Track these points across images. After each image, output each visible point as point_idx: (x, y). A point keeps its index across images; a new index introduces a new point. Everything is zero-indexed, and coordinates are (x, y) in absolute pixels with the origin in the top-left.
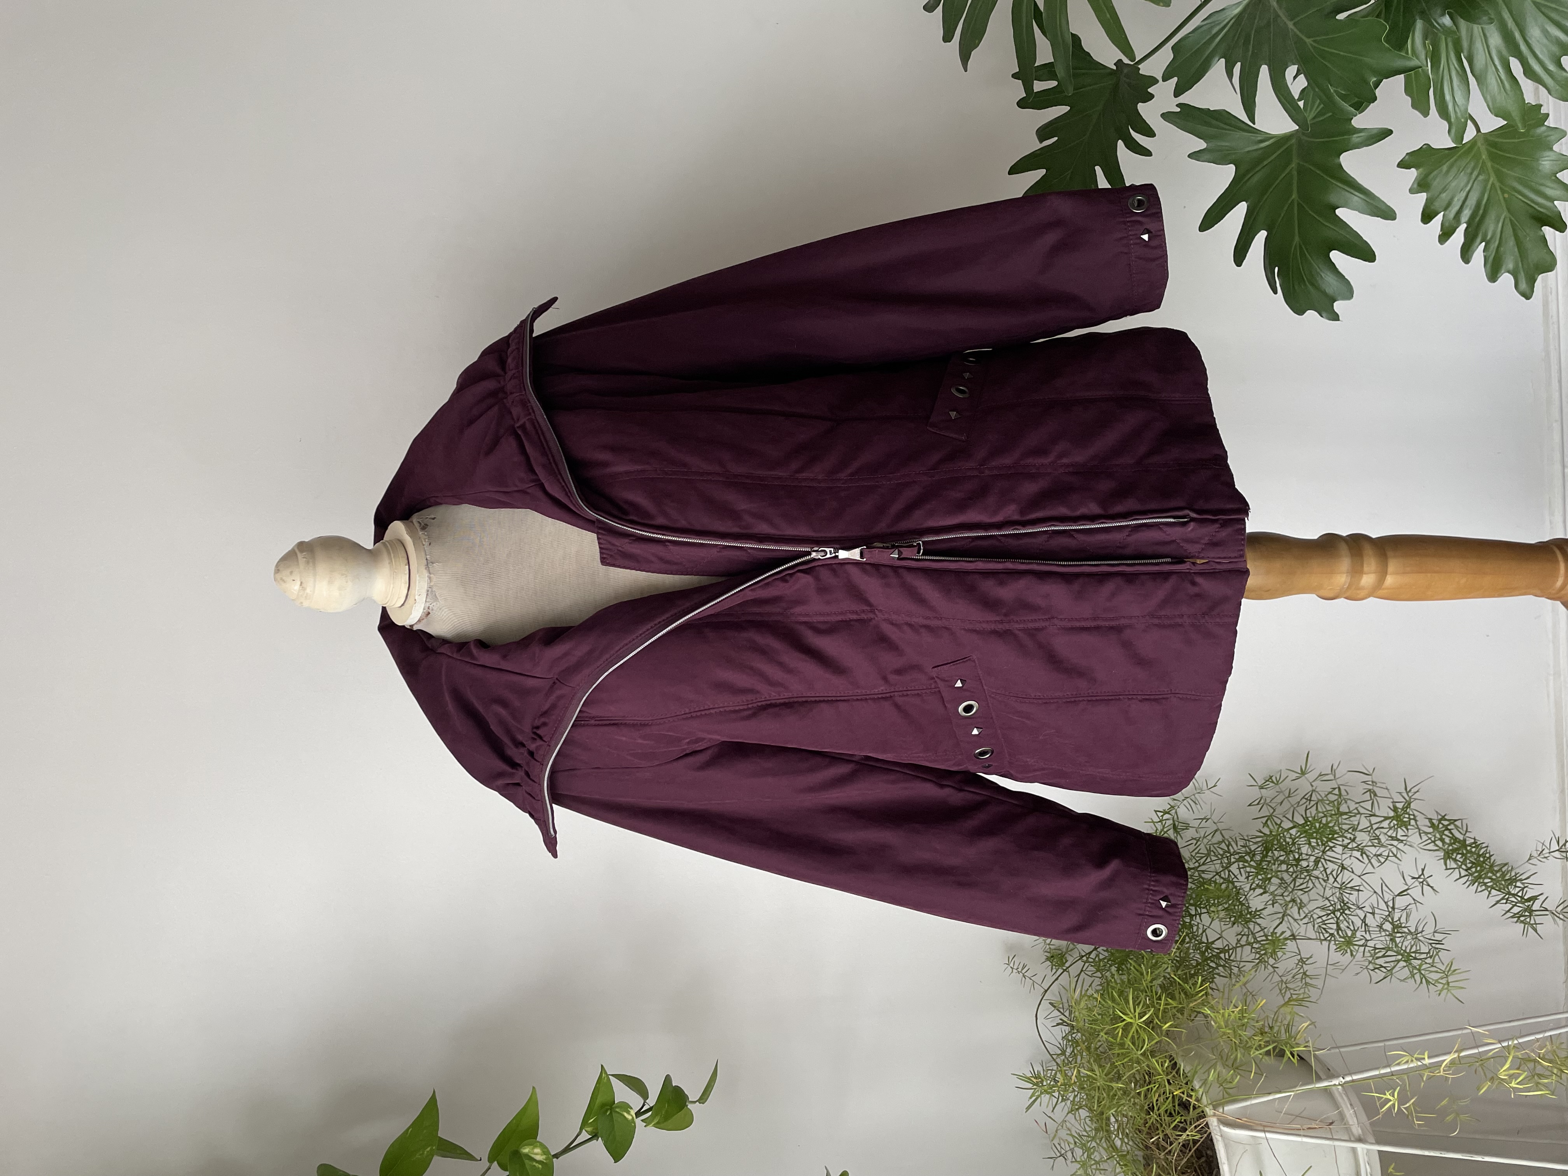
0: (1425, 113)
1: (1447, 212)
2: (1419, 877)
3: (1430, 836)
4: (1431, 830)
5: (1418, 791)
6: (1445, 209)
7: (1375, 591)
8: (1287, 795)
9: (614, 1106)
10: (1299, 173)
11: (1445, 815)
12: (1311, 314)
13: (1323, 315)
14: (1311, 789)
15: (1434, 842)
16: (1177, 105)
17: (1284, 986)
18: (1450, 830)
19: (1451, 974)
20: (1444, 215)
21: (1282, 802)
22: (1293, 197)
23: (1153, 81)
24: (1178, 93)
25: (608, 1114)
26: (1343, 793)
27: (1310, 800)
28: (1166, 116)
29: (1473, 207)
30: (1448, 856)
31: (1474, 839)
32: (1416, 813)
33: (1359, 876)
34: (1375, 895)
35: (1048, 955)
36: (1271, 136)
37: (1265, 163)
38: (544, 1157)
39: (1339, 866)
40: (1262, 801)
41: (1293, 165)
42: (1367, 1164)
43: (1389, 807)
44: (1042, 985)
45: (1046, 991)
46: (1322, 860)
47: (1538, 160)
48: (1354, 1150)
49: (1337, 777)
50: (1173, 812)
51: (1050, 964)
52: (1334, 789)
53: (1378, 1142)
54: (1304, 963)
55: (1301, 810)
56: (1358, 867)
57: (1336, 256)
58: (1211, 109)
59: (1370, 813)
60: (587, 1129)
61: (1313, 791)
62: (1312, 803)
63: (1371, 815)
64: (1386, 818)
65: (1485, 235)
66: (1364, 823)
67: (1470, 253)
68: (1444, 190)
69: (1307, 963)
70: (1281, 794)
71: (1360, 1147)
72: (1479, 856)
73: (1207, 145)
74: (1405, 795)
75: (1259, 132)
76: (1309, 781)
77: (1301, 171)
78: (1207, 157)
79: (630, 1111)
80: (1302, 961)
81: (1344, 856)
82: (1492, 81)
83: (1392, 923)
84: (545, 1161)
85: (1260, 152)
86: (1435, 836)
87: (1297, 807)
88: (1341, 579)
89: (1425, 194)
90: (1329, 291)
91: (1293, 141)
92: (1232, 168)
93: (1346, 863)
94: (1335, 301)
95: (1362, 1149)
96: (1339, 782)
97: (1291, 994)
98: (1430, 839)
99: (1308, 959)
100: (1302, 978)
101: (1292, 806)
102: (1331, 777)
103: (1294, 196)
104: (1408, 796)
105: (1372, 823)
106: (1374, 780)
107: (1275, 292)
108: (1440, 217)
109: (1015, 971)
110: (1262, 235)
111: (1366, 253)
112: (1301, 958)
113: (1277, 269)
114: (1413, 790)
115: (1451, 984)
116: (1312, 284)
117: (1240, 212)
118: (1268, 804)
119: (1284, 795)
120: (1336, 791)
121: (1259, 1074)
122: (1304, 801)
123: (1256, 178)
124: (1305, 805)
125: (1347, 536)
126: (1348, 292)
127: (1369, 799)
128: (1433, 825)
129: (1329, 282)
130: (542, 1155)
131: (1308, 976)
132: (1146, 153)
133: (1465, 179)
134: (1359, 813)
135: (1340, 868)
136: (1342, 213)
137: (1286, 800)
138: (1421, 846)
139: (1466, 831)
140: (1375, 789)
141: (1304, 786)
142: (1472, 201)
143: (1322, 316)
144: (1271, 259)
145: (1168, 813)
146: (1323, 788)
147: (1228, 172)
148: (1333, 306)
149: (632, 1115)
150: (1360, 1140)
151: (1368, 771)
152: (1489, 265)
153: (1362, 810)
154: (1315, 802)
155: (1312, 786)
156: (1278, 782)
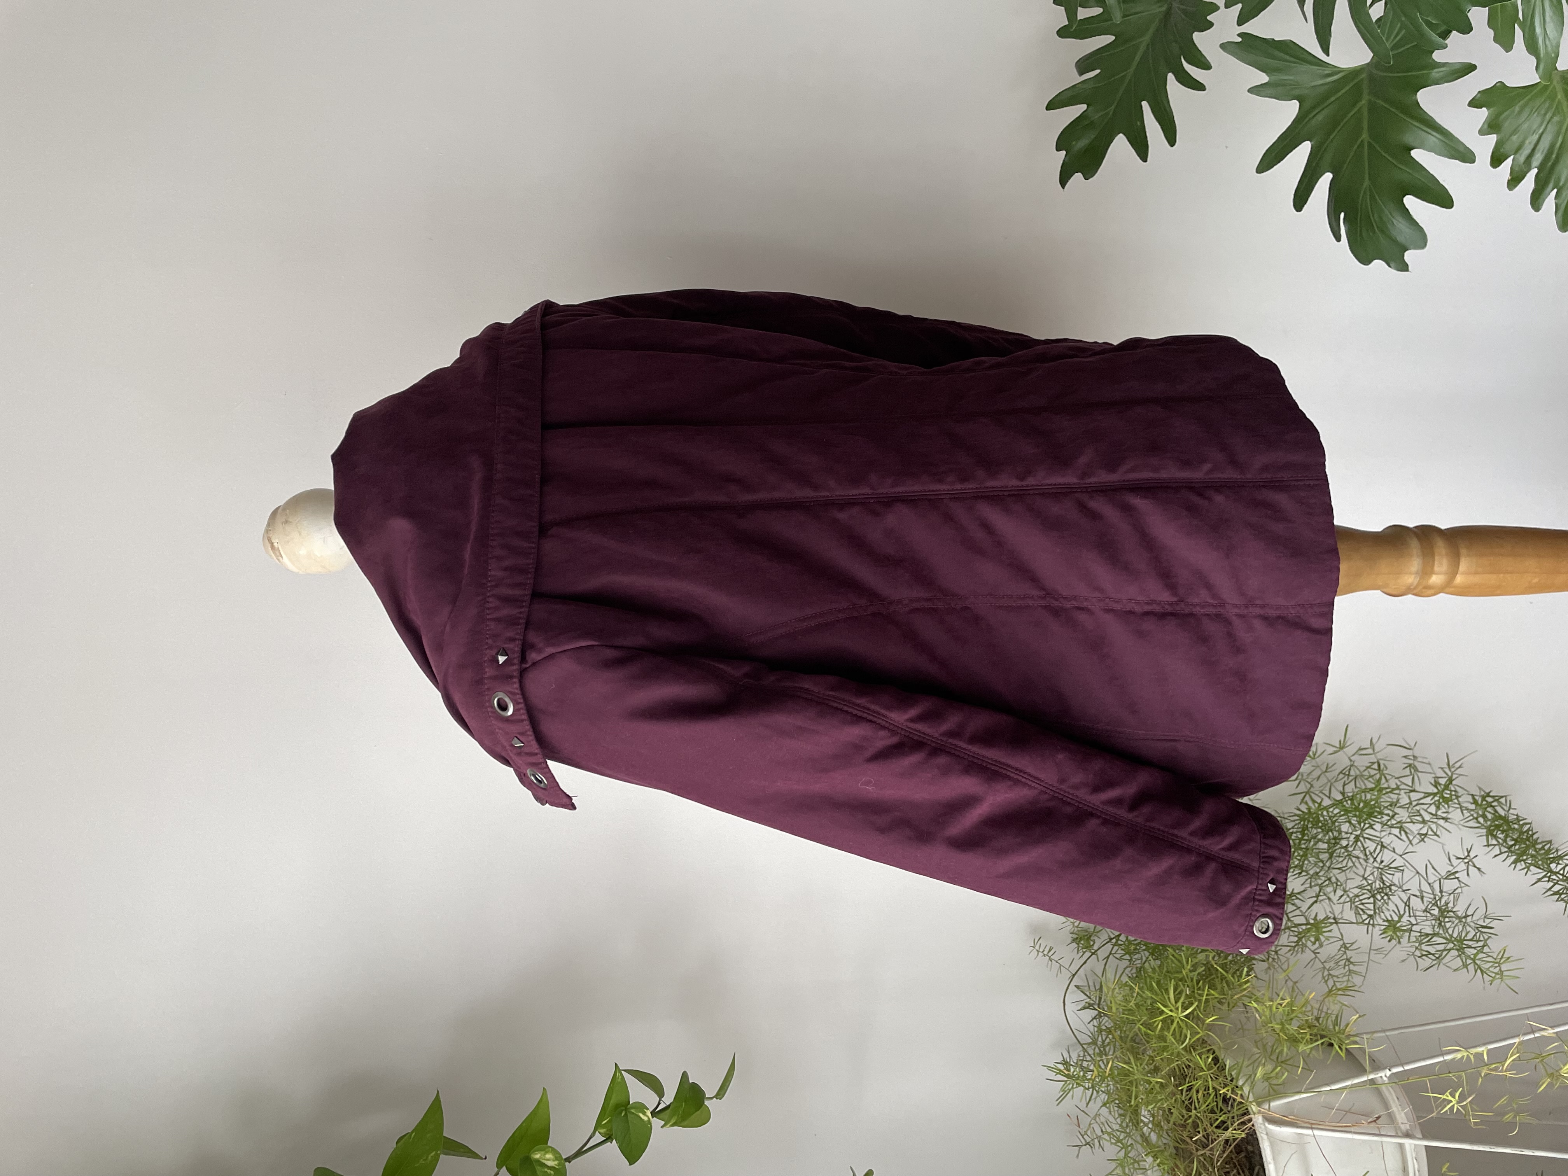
0: (1510, 47)
1: (1517, 156)
2: (1465, 858)
3: (1472, 813)
4: (1473, 807)
5: (1460, 767)
6: (1516, 153)
8: (1324, 770)
9: (629, 1106)
10: (1370, 110)
11: (1490, 792)
12: (1378, 264)
13: (1391, 265)
14: (1349, 763)
15: (1476, 819)
16: (1239, 35)
17: (1326, 973)
18: (1493, 807)
19: (1504, 962)
20: (1513, 160)
21: (1319, 777)
23: (1214, 8)
24: (1241, 21)
25: (623, 1115)
26: (1382, 766)
27: (1349, 775)
28: (1225, 47)
29: (1546, 151)
30: (1490, 833)
31: (1517, 815)
32: (1458, 789)
33: (1401, 856)
34: (1417, 876)
35: (1075, 936)
36: (1339, 69)
37: (1332, 99)
38: (556, 1162)
39: (1378, 844)
41: (1363, 102)
42: (1415, 1160)
43: (1431, 783)
44: (1069, 969)
45: (1074, 975)
46: (1361, 839)
48: (1401, 1146)
49: (1377, 750)
51: (1076, 946)
52: (1374, 763)
53: (1425, 1137)
54: (1346, 948)
55: (1340, 786)
56: (1398, 846)
57: (1410, 201)
58: (1276, 39)
59: (1411, 789)
60: (600, 1131)
61: (1352, 765)
62: (1351, 778)
63: (1411, 791)
64: (1428, 795)
65: (1559, 179)
66: (1404, 800)
67: (1541, 200)
68: (1515, 132)
69: (1350, 949)
70: (1318, 769)
71: (1407, 1142)
72: (1522, 833)
73: (1270, 79)
74: (1447, 770)
75: (1327, 65)
76: (1347, 755)
77: (1372, 107)
78: (1270, 91)
79: (645, 1112)
81: (1383, 834)
83: (1440, 909)
84: (557, 1167)
85: (1326, 87)
86: (1478, 813)
87: (1336, 781)
89: (1495, 136)
90: (1400, 239)
91: (1364, 76)
92: (1295, 104)
93: (1386, 841)
94: (1407, 250)
95: (1410, 1144)
96: (1380, 756)
97: (1334, 982)
98: (1472, 815)
99: (1352, 944)
100: (1345, 965)
101: (1329, 781)
102: (1370, 751)
103: (1365, 136)
104: (1450, 770)
105: (1412, 799)
106: (1416, 755)
107: (1338, 238)
108: (1509, 161)
109: (1040, 955)
110: (1327, 178)
111: (1443, 199)
112: (1344, 944)
113: (1342, 215)
114: (1457, 765)
115: (1505, 973)
116: (1382, 231)
117: (1302, 152)
118: (1304, 780)
119: (1321, 769)
120: (1375, 766)
121: (1307, 1069)
122: (1341, 776)
123: (1320, 117)
124: (1343, 780)
126: (1421, 239)
127: (1409, 774)
128: (1475, 802)
129: (1400, 229)
130: (554, 1161)
131: (1352, 963)
132: (1199, 86)
133: (1539, 120)
134: (1398, 788)
135: (1379, 847)
136: (1417, 154)
137: (1323, 775)
138: (1462, 823)
139: (1510, 808)
140: (1416, 763)
141: (1342, 760)
142: (1544, 145)
143: (1389, 266)
144: (1337, 203)
146: (1362, 762)
148: (1403, 256)
149: (648, 1116)
150: (1407, 1135)
151: (1408, 744)
152: (1560, 213)
153: (1401, 786)
154: (1353, 777)
155: (1351, 760)
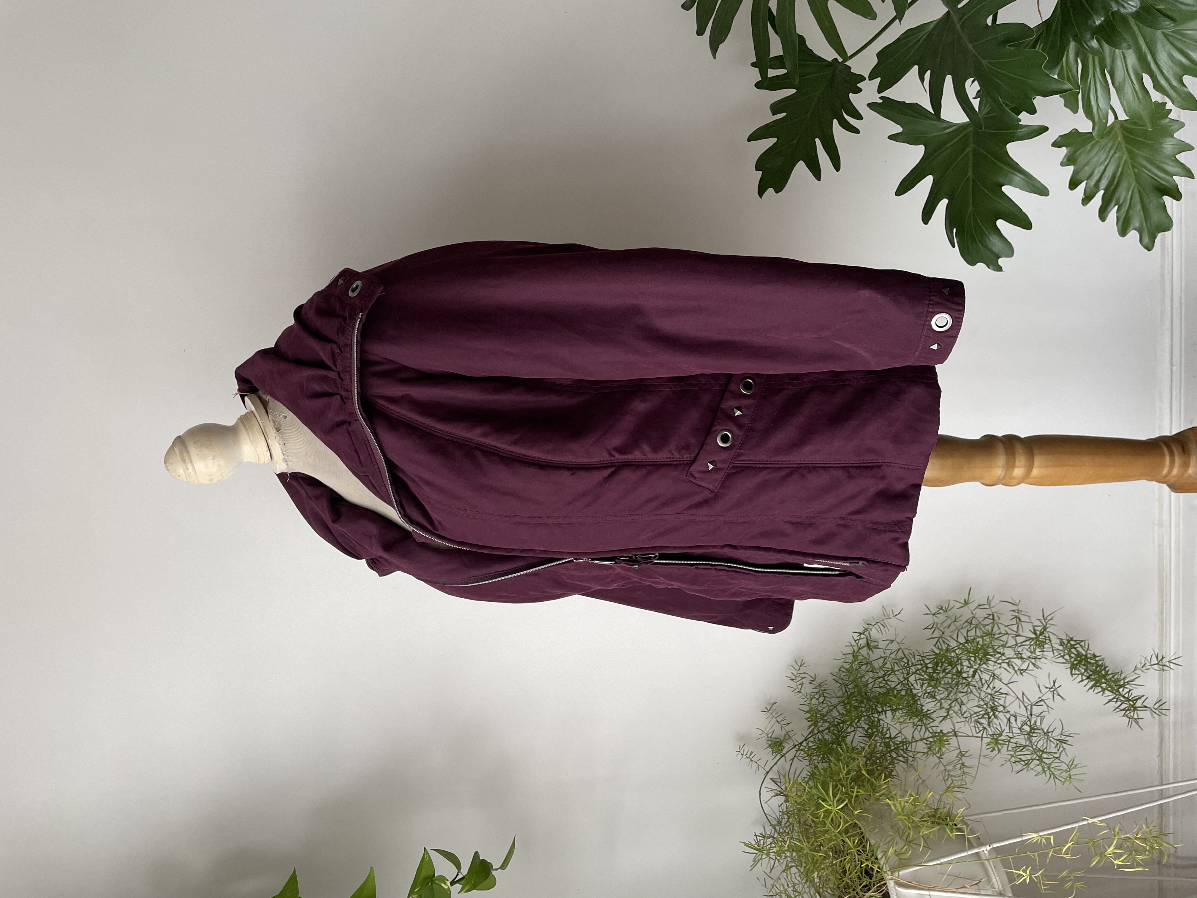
0: (1075, 111)
1: (1089, 181)
2: (1052, 688)
3: (1061, 652)
4: (1061, 648)
5: (1051, 619)
6: (1088, 179)
7: (1025, 479)
8: (953, 620)
9: (434, 879)
11: (1073, 637)
12: (981, 266)
14: (972, 616)
15: (1063, 657)
16: (880, 98)
17: (947, 773)
18: (1075, 648)
19: (1073, 768)
20: (1086, 183)
21: (950, 625)
22: (969, 174)
23: (862, 78)
24: (881, 90)
25: (429, 885)
26: (995, 617)
27: (971, 624)
28: (872, 106)
29: (1110, 177)
30: (1073, 667)
31: (1094, 654)
32: (1051, 635)
33: (1006, 685)
34: (1017, 700)
35: (770, 743)
36: (952, 125)
39: (991, 676)
40: (935, 626)
41: (970, 149)
43: (1031, 631)
44: (765, 768)
45: (769, 771)
46: (979, 671)
47: (1161, 144)
49: (992, 606)
50: (867, 633)
51: (771, 750)
52: (990, 615)
54: (963, 755)
55: (964, 632)
56: (1006, 676)
57: (1001, 224)
58: (907, 102)
59: (1016, 634)
60: (413, 896)
61: (974, 617)
62: (973, 626)
63: (1017, 636)
64: (1028, 639)
65: (1118, 200)
66: (1011, 642)
67: (1106, 213)
68: (1087, 164)
69: (965, 755)
70: (949, 619)
73: (903, 130)
74: (1043, 621)
75: (943, 121)
76: (970, 609)
77: (975, 154)
78: (903, 138)
79: (446, 883)
80: (961, 754)
81: (995, 667)
82: (1128, 90)
83: (1030, 726)
85: (945, 136)
87: (961, 628)
88: (999, 472)
89: (1072, 167)
90: (995, 249)
91: (970, 129)
92: (922, 148)
94: (999, 258)
96: (993, 610)
97: (952, 780)
98: (1060, 654)
99: (967, 752)
100: (961, 768)
101: (957, 628)
102: (987, 606)
104: (1045, 621)
105: (1018, 642)
106: (1020, 609)
107: (953, 246)
108: (1083, 186)
109: (744, 757)
110: (944, 202)
111: (1024, 222)
112: (961, 752)
113: (955, 230)
114: (1049, 618)
115: (1073, 777)
116: (982, 244)
117: (927, 183)
118: (938, 628)
119: (951, 620)
120: (991, 617)
121: (927, 847)
122: (966, 624)
123: (942, 157)
124: (967, 628)
125: (1003, 436)
126: (1010, 251)
127: (1016, 623)
128: (1062, 644)
129: (995, 243)
131: (965, 766)
132: (856, 131)
133: (1104, 156)
134: (1007, 634)
135: (992, 678)
136: (1007, 190)
137: (952, 624)
138: (1053, 659)
139: (1088, 648)
140: (1020, 616)
141: (966, 612)
142: (1109, 173)
143: (989, 268)
144: (951, 221)
145: (863, 634)
146: (981, 614)
147: (920, 151)
148: (998, 262)
149: (448, 886)
151: (1015, 601)
152: (1120, 224)
153: (1009, 632)
155: (972, 613)
156: (947, 610)
